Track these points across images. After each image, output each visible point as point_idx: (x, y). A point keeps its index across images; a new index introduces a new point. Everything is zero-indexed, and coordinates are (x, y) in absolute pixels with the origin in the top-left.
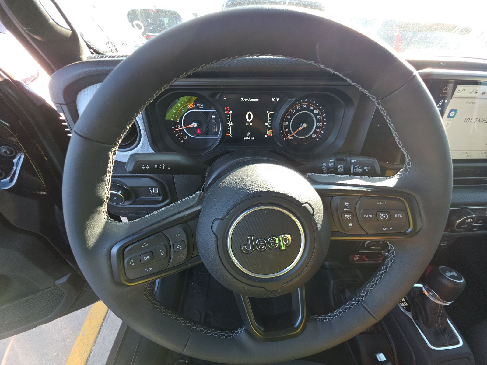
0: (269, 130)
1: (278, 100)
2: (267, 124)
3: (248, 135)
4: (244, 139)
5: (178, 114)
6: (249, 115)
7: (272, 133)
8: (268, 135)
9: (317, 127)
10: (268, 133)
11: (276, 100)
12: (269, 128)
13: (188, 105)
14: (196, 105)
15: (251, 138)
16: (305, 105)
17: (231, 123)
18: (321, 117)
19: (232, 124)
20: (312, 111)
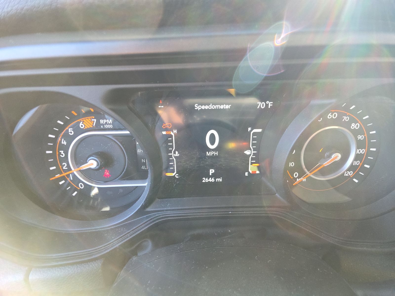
0: (252, 163)
1: (270, 105)
2: (247, 152)
3: (211, 174)
4: (203, 181)
5: (61, 141)
6: (212, 136)
7: (259, 168)
8: (251, 172)
9: (358, 157)
10: (251, 170)
11: (267, 105)
12: (252, 159)
13: (79, 123)
14: (98, 122)
15: (218, 180)
16: (332, 114)
17: (177, 152)
18: (365, 137)
19: (177, 154)
20: (347, 125)
